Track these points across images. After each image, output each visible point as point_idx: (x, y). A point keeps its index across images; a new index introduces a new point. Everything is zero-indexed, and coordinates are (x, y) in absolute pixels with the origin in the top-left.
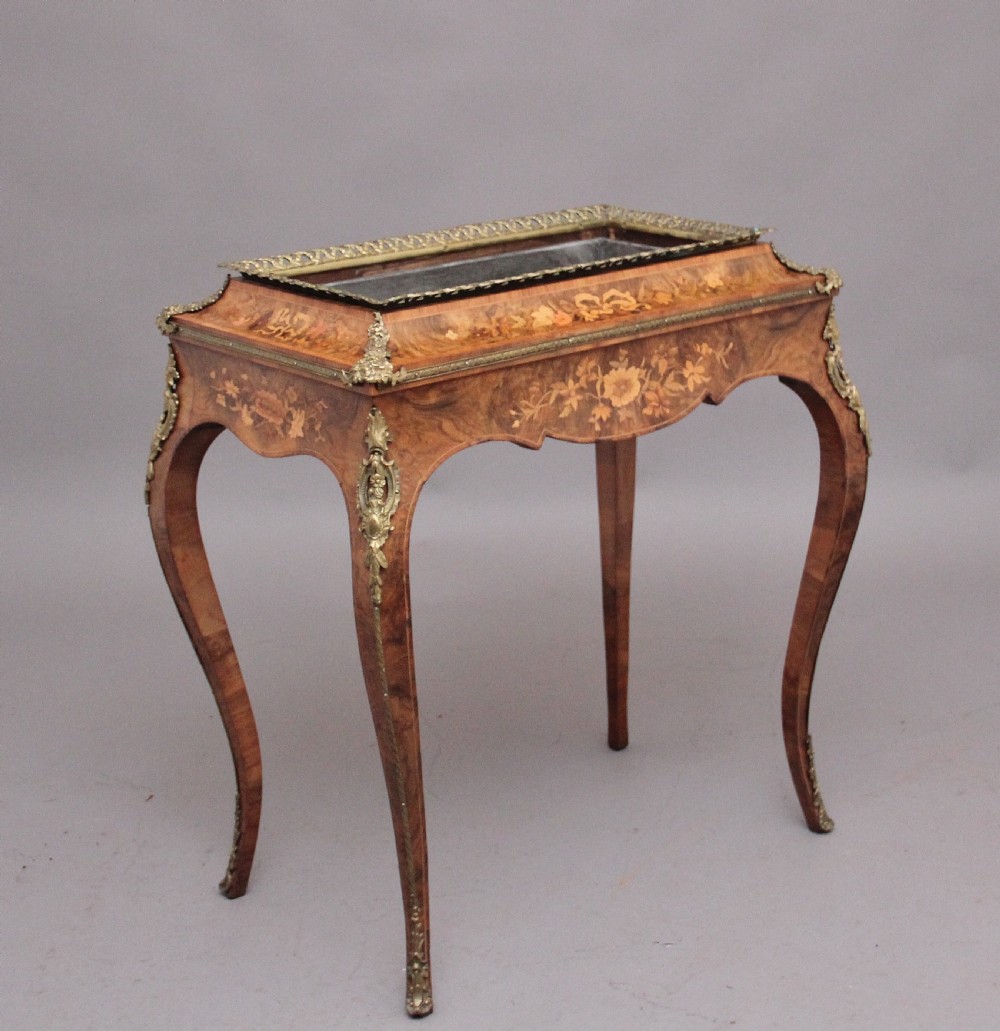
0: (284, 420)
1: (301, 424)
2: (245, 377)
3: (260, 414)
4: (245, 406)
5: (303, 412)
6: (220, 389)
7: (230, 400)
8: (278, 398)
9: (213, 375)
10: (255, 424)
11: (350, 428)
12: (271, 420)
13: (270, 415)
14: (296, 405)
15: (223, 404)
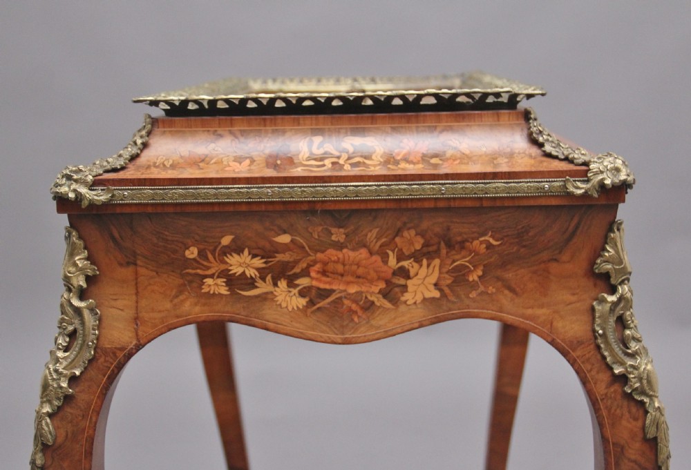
0: (388, 282)
1: (433, 279)
2: (285, 239)
3: (322, 286)
4: (283, 284)
5: (437, 262)
6: (209, 272)
7: (236, 282)
8: (371, 254)
9: (192, 253)
10: (311, 303)
11: (556, 260)
12: (353, 289)
13: (348, 283)
14: (417, 257)
15: (224, 291)
